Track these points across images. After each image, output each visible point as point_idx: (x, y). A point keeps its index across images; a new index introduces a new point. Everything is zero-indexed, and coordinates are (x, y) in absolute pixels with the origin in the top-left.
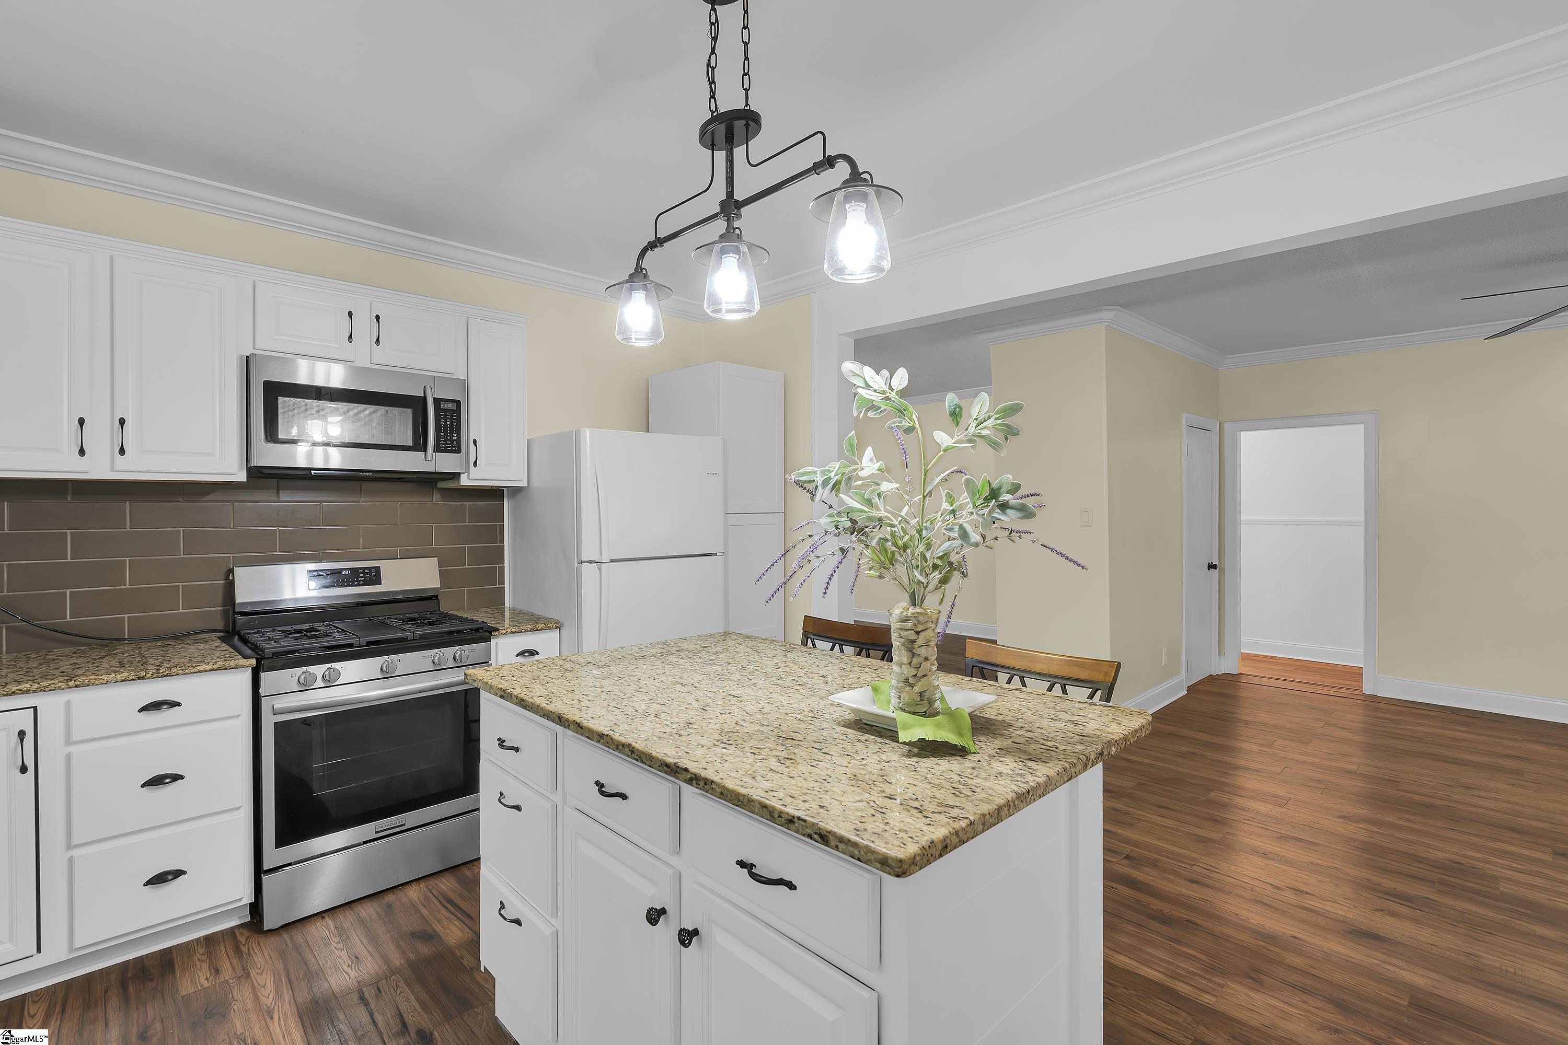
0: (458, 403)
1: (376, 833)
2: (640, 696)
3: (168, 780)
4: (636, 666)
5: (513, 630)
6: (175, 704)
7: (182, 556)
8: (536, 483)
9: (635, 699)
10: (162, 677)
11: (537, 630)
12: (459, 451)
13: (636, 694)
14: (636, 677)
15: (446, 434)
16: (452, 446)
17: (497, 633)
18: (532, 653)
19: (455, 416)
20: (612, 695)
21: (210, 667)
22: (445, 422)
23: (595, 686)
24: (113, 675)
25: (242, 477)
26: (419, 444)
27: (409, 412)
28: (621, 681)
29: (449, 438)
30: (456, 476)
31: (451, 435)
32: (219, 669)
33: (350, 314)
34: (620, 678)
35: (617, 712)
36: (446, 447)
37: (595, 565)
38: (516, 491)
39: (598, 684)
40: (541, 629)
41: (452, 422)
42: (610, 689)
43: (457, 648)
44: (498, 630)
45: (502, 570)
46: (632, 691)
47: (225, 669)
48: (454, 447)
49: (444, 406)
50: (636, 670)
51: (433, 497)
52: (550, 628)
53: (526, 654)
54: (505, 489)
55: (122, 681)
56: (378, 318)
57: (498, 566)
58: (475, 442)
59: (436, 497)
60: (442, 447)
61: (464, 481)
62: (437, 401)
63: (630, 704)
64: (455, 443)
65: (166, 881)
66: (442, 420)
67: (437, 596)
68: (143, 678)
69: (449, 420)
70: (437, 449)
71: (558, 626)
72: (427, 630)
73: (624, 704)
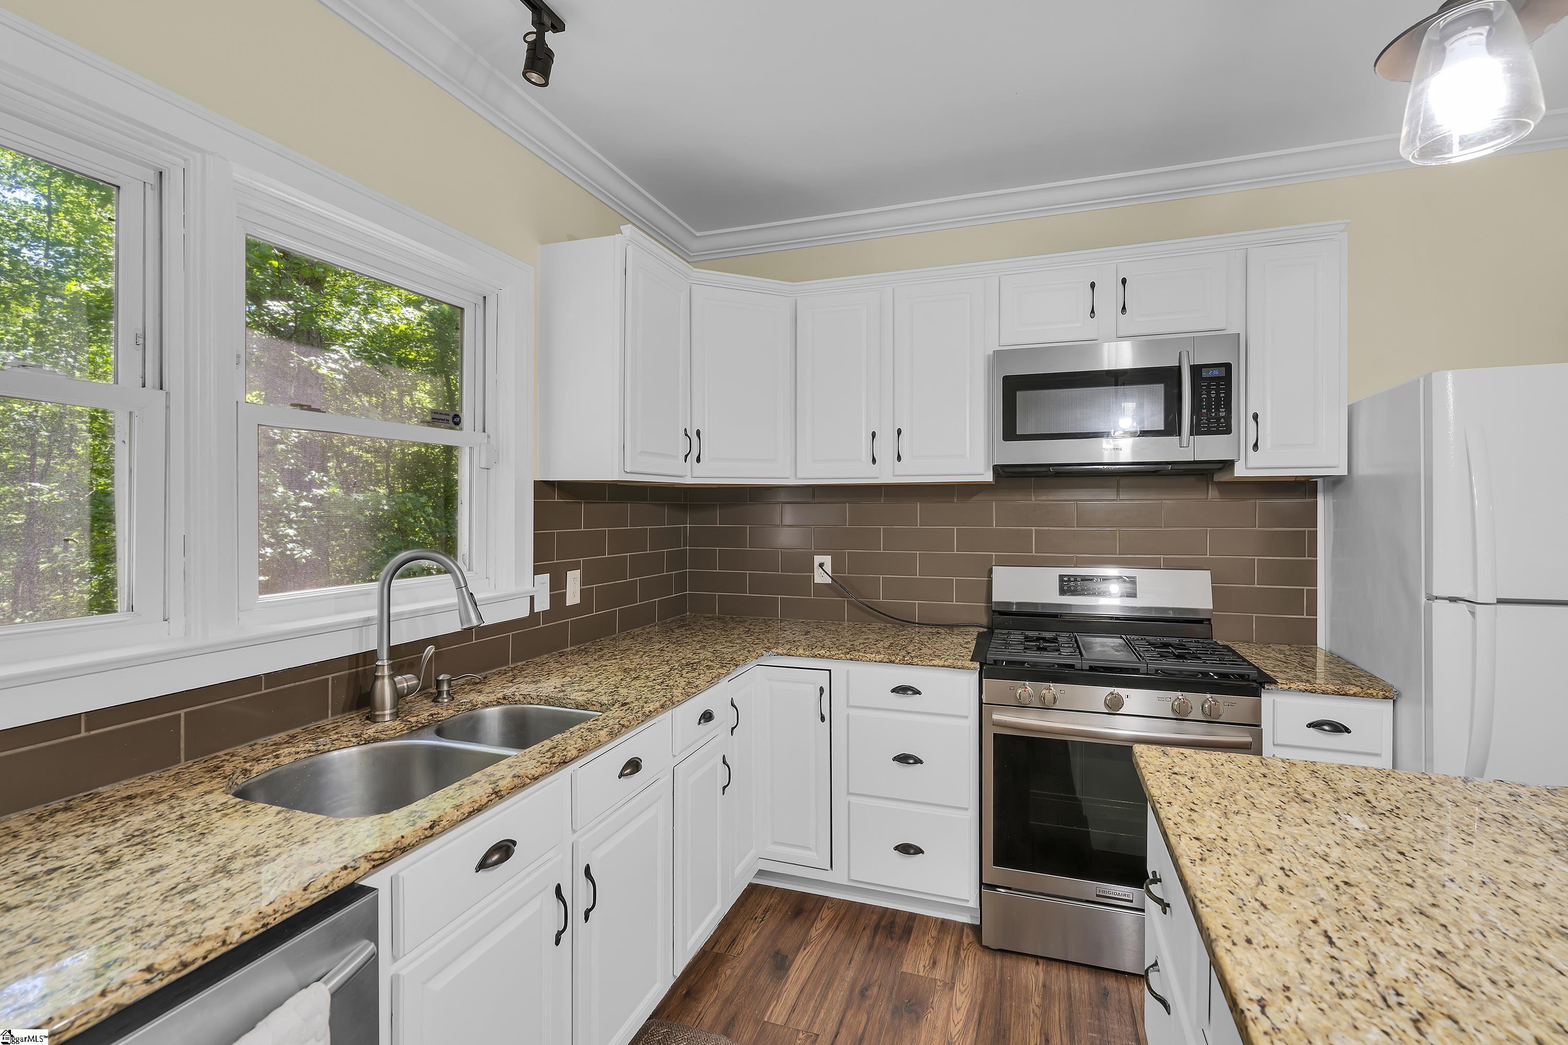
0: (1228, 367)
1: (1098, 896)
2: (1416, 929)
3: (911, 761)
4: (1469, 839)
5: (1301, 687)
6: (917, 692)
7: (955, 552)
8: (1363, 469)
9: (1396, 931)
10: (906, 664)
11: (1346, 695)
12: (1228, 431)
13: (1409, 919)
14: (1447, 870)
15: (1209, 409)
16: (1218, 425)
17: (1273, 687)
18: (1338, 728)
19: (1222, 385)
20: (1344, 898)
21: (941, 663)
22: (1209, 393)
23: (1325, 857)
24: (874, 655)
25: (989, 477)
26: (1172, 428)
27: (1160, 388)
28: (1397, 866)
29: (1213, 414)
30: (1228, 465)
31: (1217, 410)
32: (948, 666)
33: (1093, 285)
34: (1401, 858)
35: (1320, 950)
36: (1209, 427)
37: (1462, 606)
38: (1335, 482)
39: (1336, 853)
40: (1355, 695)
41: (1218, 393)
42: (1354, 877)
43: (1208, 696)
44: (1275, 682)
45: (1313, 595)
46: (1405, 906)
47: (954, 667)
48: (1222, 427)
49: (1205, 373)
50: (1462, 849)
51: (1208, 493)
52: (1371, 696)
53: (1326, 728)
54: (1320, 481)
55: (880, 662)
56: (1124, 281)
57: (1306, 588)
58: (1255, 417)
59: (1213, 493)
60: (1204, 427)
61: (1240, 471)
62: (1196, 370)
63: (1371, 942)
64: (1222, 420)
65: (908, 853)
66: (1204, 392)
67: (1209, 620)
68: (893, 662)
69: (1213, 392)
70: (1196, 430)
71: (1391, 695)
72: (1170, 664)
73: (1353, 937)
